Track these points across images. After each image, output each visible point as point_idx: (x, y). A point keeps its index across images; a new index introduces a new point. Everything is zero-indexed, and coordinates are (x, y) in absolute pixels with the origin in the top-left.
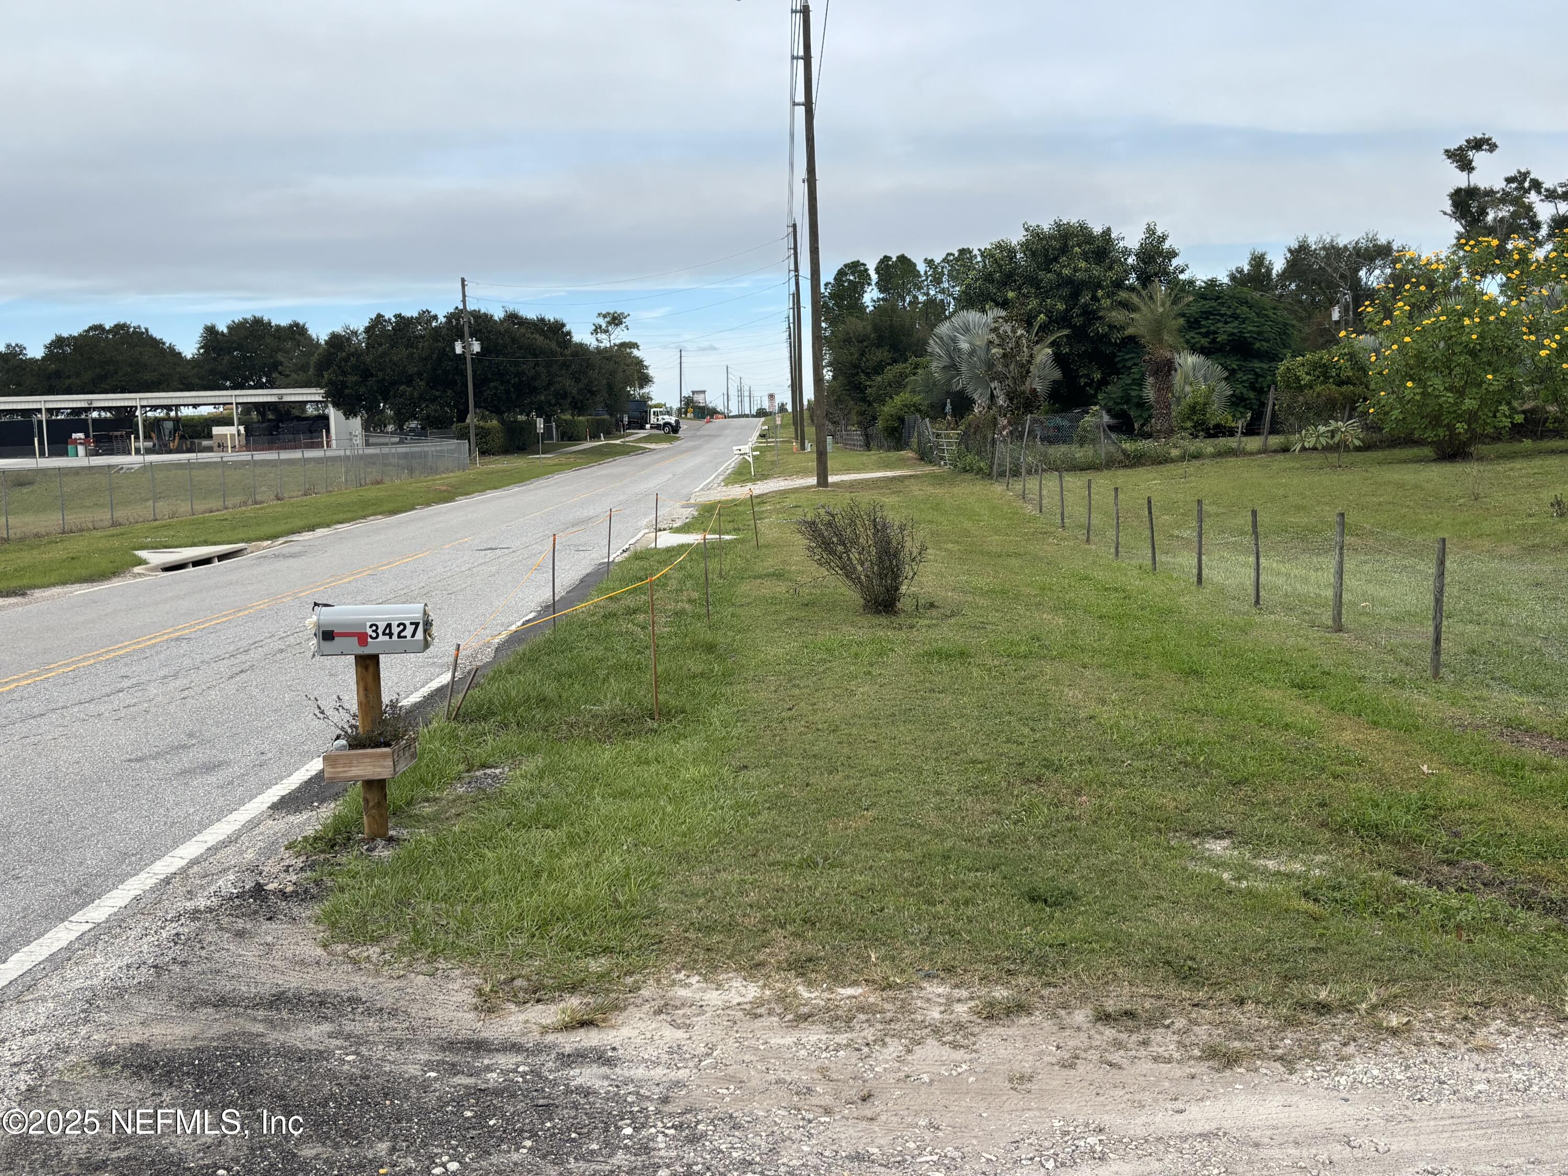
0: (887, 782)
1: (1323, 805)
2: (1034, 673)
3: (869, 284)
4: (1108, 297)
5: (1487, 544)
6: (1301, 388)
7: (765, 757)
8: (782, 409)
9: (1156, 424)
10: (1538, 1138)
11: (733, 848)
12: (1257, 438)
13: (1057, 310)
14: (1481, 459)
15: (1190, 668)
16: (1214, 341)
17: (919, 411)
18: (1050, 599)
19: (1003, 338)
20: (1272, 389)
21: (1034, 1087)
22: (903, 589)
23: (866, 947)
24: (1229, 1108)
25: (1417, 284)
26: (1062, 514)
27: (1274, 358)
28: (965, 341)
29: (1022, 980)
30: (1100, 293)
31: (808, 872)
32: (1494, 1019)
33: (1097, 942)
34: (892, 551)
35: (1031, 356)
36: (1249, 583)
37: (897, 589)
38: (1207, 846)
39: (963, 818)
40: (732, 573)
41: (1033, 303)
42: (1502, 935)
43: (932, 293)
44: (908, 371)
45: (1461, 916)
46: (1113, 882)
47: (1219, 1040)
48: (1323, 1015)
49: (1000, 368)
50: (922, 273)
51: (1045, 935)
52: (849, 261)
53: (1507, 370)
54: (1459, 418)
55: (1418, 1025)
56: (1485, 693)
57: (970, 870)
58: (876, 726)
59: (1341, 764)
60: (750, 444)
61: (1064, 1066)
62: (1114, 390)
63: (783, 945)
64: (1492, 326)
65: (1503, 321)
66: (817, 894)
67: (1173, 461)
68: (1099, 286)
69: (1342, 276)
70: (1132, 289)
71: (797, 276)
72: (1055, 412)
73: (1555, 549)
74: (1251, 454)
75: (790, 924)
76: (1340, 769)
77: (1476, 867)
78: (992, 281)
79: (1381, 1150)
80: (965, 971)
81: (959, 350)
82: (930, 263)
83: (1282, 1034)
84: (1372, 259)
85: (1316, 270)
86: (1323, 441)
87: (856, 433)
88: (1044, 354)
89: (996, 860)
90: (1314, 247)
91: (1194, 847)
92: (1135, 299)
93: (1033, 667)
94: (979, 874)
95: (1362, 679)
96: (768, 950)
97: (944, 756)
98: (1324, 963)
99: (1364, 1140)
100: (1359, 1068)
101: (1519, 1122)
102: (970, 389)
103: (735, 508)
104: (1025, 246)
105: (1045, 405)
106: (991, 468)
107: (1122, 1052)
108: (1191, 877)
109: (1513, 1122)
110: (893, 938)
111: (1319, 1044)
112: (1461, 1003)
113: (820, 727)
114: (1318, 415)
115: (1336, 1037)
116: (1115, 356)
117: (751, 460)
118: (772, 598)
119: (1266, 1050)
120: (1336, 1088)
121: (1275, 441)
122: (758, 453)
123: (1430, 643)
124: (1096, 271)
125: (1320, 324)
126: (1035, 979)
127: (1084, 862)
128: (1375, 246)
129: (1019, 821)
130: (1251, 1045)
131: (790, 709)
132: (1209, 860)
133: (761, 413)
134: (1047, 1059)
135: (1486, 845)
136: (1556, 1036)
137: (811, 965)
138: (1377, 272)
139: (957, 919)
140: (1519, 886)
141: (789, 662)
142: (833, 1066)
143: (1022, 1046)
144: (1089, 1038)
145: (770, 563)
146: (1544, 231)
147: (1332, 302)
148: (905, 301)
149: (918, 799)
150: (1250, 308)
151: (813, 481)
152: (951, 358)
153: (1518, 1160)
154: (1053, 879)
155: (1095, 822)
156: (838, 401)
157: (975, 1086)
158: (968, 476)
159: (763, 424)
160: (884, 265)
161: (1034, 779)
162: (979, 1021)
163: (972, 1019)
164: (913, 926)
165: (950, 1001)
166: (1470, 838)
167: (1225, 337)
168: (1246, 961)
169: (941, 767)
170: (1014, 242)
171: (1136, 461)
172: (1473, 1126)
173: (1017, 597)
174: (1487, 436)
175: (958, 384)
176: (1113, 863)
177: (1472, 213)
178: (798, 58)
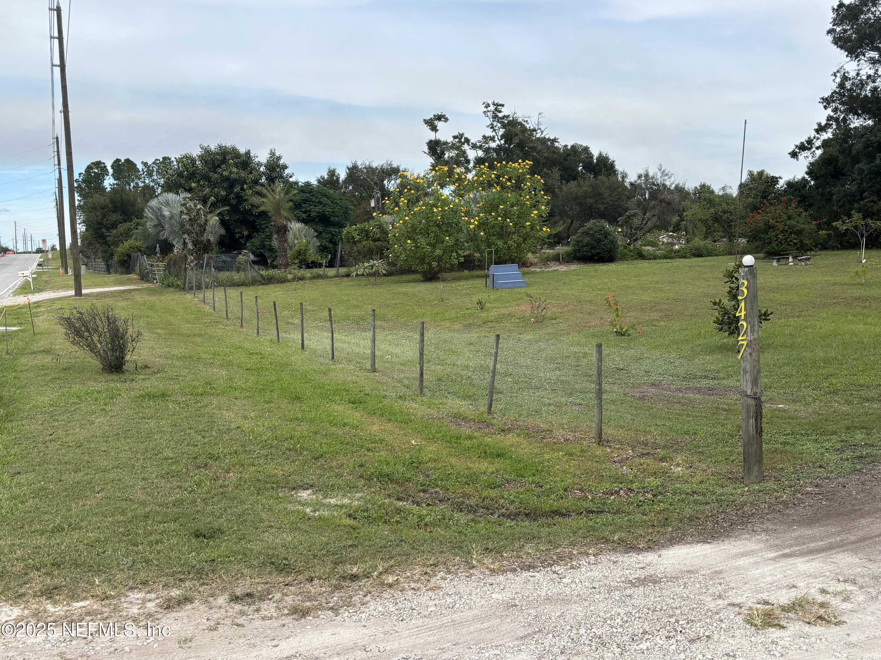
0: (111, 476)
1: (361, 466)
2: (206, 404)
3: (107, 175)
4: (250, 189)
5: (448, 324)
6: (355, 243)
7: (32, 465)
8: (53, 248)
9: (279, 261)
10: (458, 631)
11: (7, 525)
12: (334, 269)
13: (221, 195)
14: (444, 280)
15: (296, 396)
16: (309, 216)
17: (140, 251)
18: (218, 360)
19: (189, 210)
20: (340, 243)
21: (193, 644)
22: (128, 357)
23: (92, 576)
24: (303, 640)
25: (410, 190)
26: (227, 311)
27: (341, 226)
28: (167, 211)
29: (188, 584)
30: (245, 186)
31: (57, 534)
32: (440, 572)
33: (233, 556)
34: (120, 335)
35: (206, 220)
36: (329, 348)
37: (123, 358)
38: (299, 494)
39: (158, 493)
40: (15, 351)
41: (207, 190)
42: (447, 527)
43: (147, 181)
44: (132, 227)
45: (427, 519)
46: (245, 520)
47: (298, 603)
48: (354, 581)
49: (188, 227)
50: (141, 170)
51: (203, 556)
52: (94, 161)
53: (455, 235)
54: (434, 259)
55: (402, 580)
56: (445, 401)
57: (160, 523)
58: (106, 442)
59: (372, 443)
60: (30, 270)
61: (211, 630)
62: (256, 241)
63: (38, 581)
64: (447, 212)
65: (452, 210)
66: (63, 547)
67: (288, 281)
68: (245, 182)
69: (375, 183)
70: (262, 185)
71: (60, 169)
72: (222, 253)
73: (479, 326)
74: (331, 277)
75: (43, 568)
76: (371, 446)
77: (436, 492)
78: (182, 177)
79: (381, 651)
80: (154, 583)
81: (164, 216)
82: (145, 164)
83: (333, 595)
84: (390, 175)
85: (362, 180)
86: (367, 270)
87: (101, 263)
88: (214, 220)
89: (177, 516)
90: (360, 167)
91: (292, 495)
92: (264, 191)
93: (206, 400)
94: (165, 525)
95: (385, 397)
96: (28, 586)
97: (149, 456)
98: (356, 553)
99: (373, 646)
100: (372, 608)
101: (449, 624)
102: (171, 238)
103: (20, 310)
104: (201, 157)
105: (216, 249)
106: (184, 284)
107: (244, 617)
108: (288, 513)
109: (446, 625)
110: (110, 568)
111: (352, 598)
112: (424, 565)
113: (70, 444)
114: (364, 257)
115: (361, 593)
116: (255, 222)
117: (31, 280)
118: (42, 366)
119: (324, 605)
120: (360, 621)
121: (343, 270)
122: (35, 276)
123: (418, 376)
124: (243, 174)
125: (365, 208)
126: (196, 582)
127: (229, 511)
128: (391, 168)
129: (192, 491)
130: (316, 603)
131: (51, 435)
132: (299, 502)
133: (39, 251)
134: (201, 627)
135: (442, 480)
136: (468, 577)
137: (56, 591)
138: (393, 182)
139: (151, 553)
140: (456, 500)
141: (52, 405)
142: (68, 650)
143: (186, 622)
144: (226, 612)
145: (42, 344)
146: (472, 165)
147: (371, 197)
148: (130, 185)
149: (131, 483)
150: (328, 198)
151: (72, 292)
152: (159, 220)
153: (448, 645)
154: (210, 523)
155: (236, 488)
156: (90, 244)
157: (158, 649)
158: (171, 289)
159: (40, 258)
160: (117, 164)
161: (203, 466)
162: (161, 611)
163: (157, 610)
164: (123, 560)
165: (144, 601)
166: (434, 477)
167: (315, 214)
168: (315, 556)
169: (147, 463)
170: (194, 155)
171: (269, 281)
172: (427, 630)
173: (199, 359)
174: (447, 268)
175: (164, 235)
176: (245, 510)
177: (438, 153)
178: (54, 38)
